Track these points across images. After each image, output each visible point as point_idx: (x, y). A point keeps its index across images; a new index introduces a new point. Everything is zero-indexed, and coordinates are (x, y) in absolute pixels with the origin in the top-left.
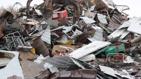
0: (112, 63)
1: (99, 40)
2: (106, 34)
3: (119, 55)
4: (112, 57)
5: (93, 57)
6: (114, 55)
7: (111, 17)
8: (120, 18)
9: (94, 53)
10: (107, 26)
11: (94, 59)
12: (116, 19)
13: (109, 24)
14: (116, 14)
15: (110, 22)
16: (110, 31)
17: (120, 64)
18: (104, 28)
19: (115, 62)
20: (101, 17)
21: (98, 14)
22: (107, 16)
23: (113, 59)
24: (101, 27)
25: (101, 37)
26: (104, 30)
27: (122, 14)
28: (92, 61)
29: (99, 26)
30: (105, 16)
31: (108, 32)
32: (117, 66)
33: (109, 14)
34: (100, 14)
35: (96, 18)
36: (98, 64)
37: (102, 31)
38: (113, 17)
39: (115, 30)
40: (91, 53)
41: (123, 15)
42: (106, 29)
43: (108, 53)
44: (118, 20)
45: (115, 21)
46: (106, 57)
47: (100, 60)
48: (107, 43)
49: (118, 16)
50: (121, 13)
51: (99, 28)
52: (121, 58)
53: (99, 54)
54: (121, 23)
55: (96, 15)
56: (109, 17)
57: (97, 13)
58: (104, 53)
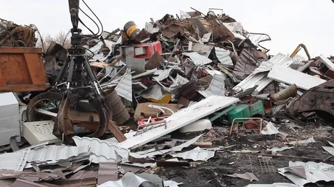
0: (241, 134)
1: (219, 94)
2: (230, 84)
3: (254, 120)
4: (241, 123)
5: (207, 124)
6: (244, 120)
7: (239, 53)
8: (256, 55)
9: (209, 117)
10: (231, 69)
11: (210, 127)
12: (248, 56)
13: (236, 66)
14: (247, 48)
15: (238, 63)
16: (238, 77)
17: (255, 136)
18: (227, 72)
19: (246, 133)
20: (222, 53)
21: (216, 48)
22: (233, 51)
23: (242, 129)
24: (222, 72)
25: (222, 89)
26: (228, 76)
27: (258, 49)
28: (207, 131)
29: (219, 70)
30: (228, 52)
31: (235, 80)
32: (249, 140)
33: (236, 47)
34: (221, 48)
35: (212, 56)
36: (217, 136)
37: (223, 78)
38: (243, 53)
39: (247, 76)
40: (205, 118)
41: (260, 50)
42: (231, 75)
43: (233, 116)
44: (251, 58)
45: (246, 60)
46: (231, 125)
47: (220, 129)
48: (233, 100)
49: (251, 52)
50: (256, 47)
51: (219, 73)
52: (256, 126)
53: (218, 119)
54: (257, 64)
55: (213, 51)
56: (236, 53)
57: (215, 46)
58: (227, 117)
